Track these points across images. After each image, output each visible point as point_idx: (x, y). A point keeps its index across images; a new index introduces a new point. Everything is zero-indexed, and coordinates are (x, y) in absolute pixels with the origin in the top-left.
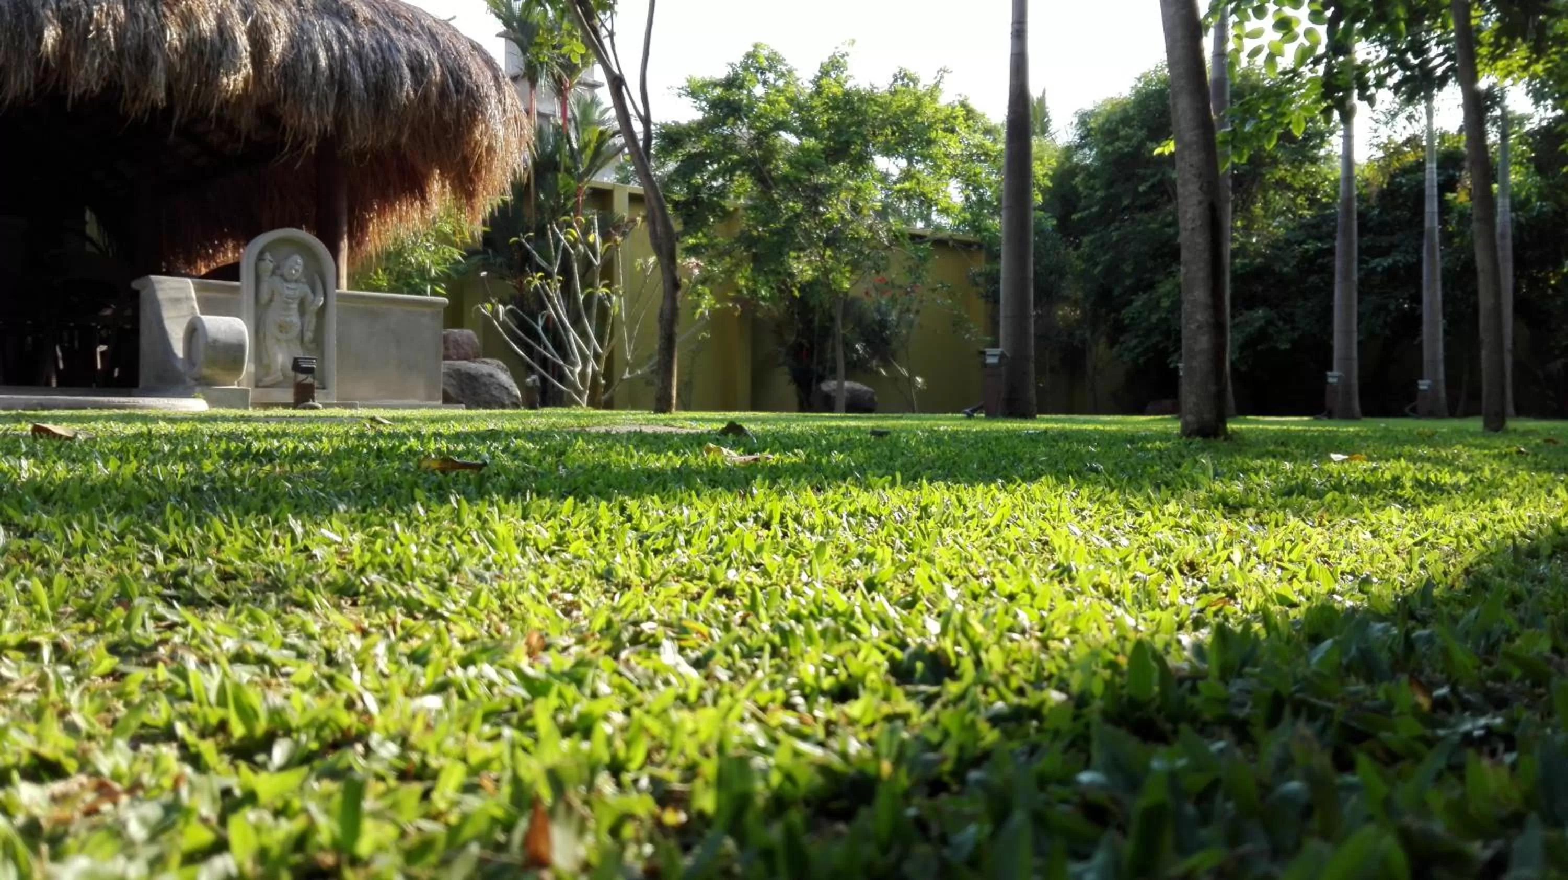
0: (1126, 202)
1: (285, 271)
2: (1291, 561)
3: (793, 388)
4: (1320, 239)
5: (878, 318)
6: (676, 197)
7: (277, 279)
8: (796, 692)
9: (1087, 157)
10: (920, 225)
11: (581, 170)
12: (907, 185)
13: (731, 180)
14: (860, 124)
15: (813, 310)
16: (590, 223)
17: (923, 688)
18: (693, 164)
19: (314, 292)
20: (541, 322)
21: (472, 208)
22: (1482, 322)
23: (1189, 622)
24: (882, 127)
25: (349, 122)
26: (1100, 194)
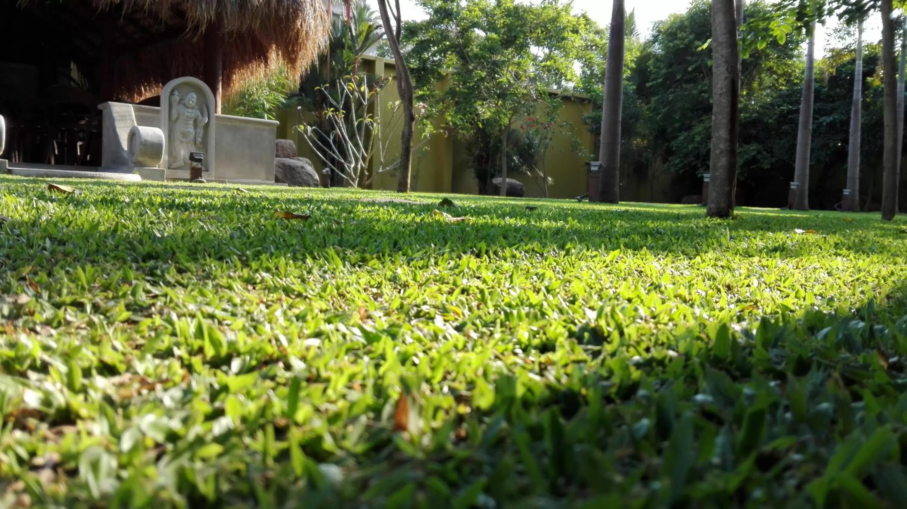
0: (679, 77)
1: (186, 101)
2: (785, 287)
3: (476, 181)
4: (791, 104)
5: (527, 141)
6: (412, 66)
7: (181, 106)
8: (517, 346)
9: (657, 49)
10: (555, 87)
11: (357, 48)
12: (548, 63)
13: (445, 57)
14: (522, 26)
15: (489, 136)
16: (362, 80)
17: (590, 347)
18: (423, 46)
19: (202, 114)
20: (332, 137)
21: (294, 68)
22: (885, 156)
23: (735, 318)
24: (536, 28)
25: (225, 15)
26: (664, 71)
